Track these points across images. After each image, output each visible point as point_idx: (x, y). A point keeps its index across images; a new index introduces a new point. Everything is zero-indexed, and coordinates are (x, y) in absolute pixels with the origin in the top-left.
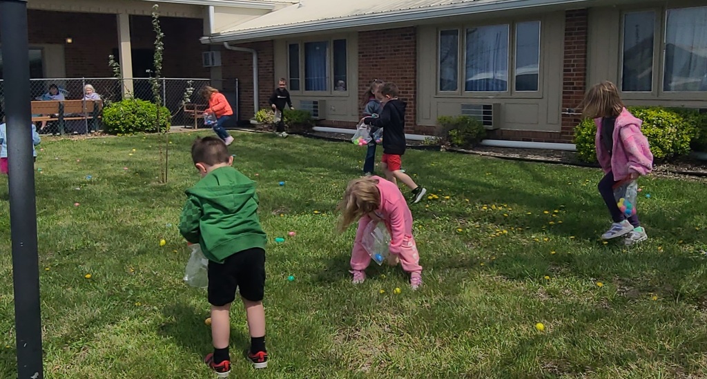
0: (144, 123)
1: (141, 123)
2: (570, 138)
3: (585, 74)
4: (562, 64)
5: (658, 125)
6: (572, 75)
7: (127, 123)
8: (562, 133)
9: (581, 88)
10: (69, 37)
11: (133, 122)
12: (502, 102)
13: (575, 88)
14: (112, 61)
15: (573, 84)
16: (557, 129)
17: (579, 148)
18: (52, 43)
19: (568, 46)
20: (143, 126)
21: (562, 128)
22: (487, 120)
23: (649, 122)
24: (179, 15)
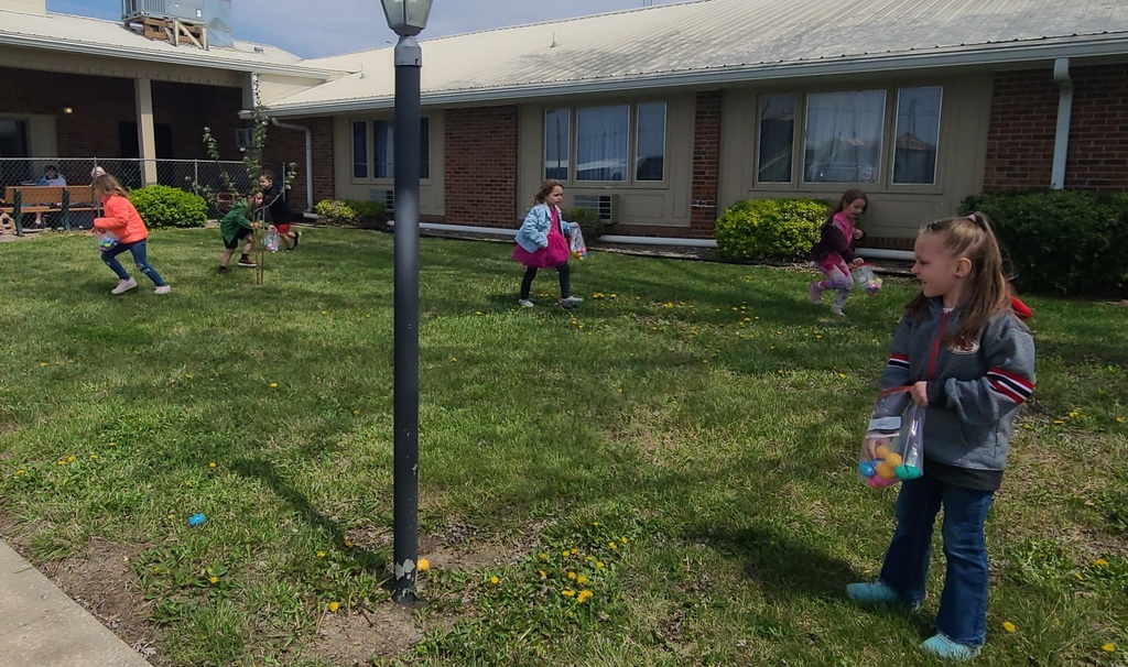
0: (176, 216)
1: (172, 216)
2: (710, 234)
3: (718, 163)
4: (692, 150)
5: (808, 219)
6: (704, 163)
7: (154, 215)
8: (692, 228)
9: (713, 178)
10: (69, 106)
11: (162, 215)
12: (622, 193)
13: (706, 178)
14: (207, 135)
15: (704, 173)
16: (686, 223)
17: (722, 244)
18: (38, 113)
19: (699, 131)
20: (175, 219)
21: (692, 222)
22: (605, 213)
23: (799, 215)
24: (213, 82)
